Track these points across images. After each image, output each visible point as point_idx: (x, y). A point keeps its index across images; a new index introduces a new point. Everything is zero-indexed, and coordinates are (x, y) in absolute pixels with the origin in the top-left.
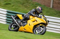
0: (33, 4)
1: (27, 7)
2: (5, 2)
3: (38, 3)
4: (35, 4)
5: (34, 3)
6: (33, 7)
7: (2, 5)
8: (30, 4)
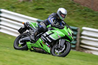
0: (80, 11)
1: (71, 14)
2: (35, 5)
3: (89, 8)
4: (84, 9)
5: (82, 9)
6: (81, 15)
7: (30, 11)
8: (75, 9)
